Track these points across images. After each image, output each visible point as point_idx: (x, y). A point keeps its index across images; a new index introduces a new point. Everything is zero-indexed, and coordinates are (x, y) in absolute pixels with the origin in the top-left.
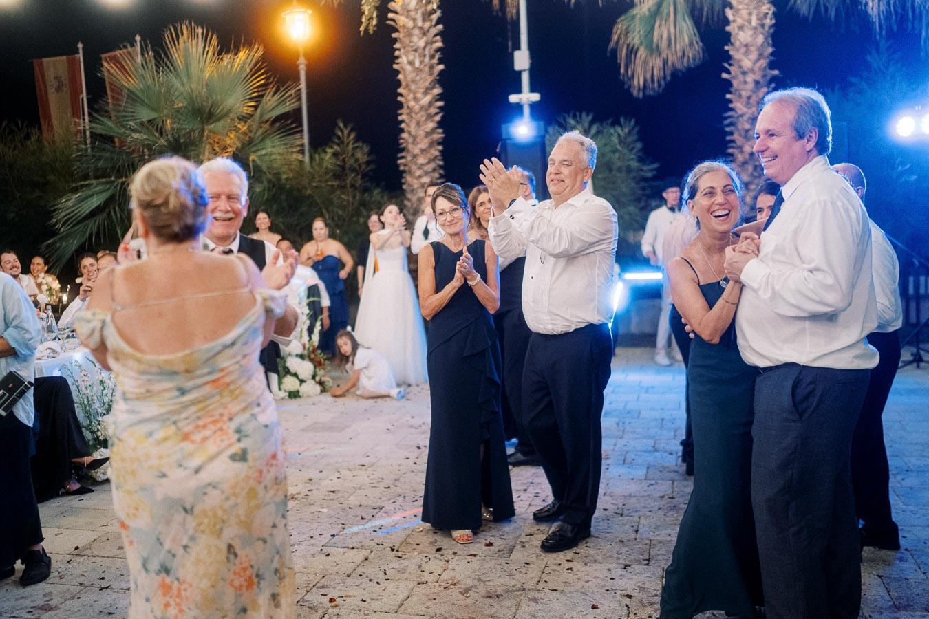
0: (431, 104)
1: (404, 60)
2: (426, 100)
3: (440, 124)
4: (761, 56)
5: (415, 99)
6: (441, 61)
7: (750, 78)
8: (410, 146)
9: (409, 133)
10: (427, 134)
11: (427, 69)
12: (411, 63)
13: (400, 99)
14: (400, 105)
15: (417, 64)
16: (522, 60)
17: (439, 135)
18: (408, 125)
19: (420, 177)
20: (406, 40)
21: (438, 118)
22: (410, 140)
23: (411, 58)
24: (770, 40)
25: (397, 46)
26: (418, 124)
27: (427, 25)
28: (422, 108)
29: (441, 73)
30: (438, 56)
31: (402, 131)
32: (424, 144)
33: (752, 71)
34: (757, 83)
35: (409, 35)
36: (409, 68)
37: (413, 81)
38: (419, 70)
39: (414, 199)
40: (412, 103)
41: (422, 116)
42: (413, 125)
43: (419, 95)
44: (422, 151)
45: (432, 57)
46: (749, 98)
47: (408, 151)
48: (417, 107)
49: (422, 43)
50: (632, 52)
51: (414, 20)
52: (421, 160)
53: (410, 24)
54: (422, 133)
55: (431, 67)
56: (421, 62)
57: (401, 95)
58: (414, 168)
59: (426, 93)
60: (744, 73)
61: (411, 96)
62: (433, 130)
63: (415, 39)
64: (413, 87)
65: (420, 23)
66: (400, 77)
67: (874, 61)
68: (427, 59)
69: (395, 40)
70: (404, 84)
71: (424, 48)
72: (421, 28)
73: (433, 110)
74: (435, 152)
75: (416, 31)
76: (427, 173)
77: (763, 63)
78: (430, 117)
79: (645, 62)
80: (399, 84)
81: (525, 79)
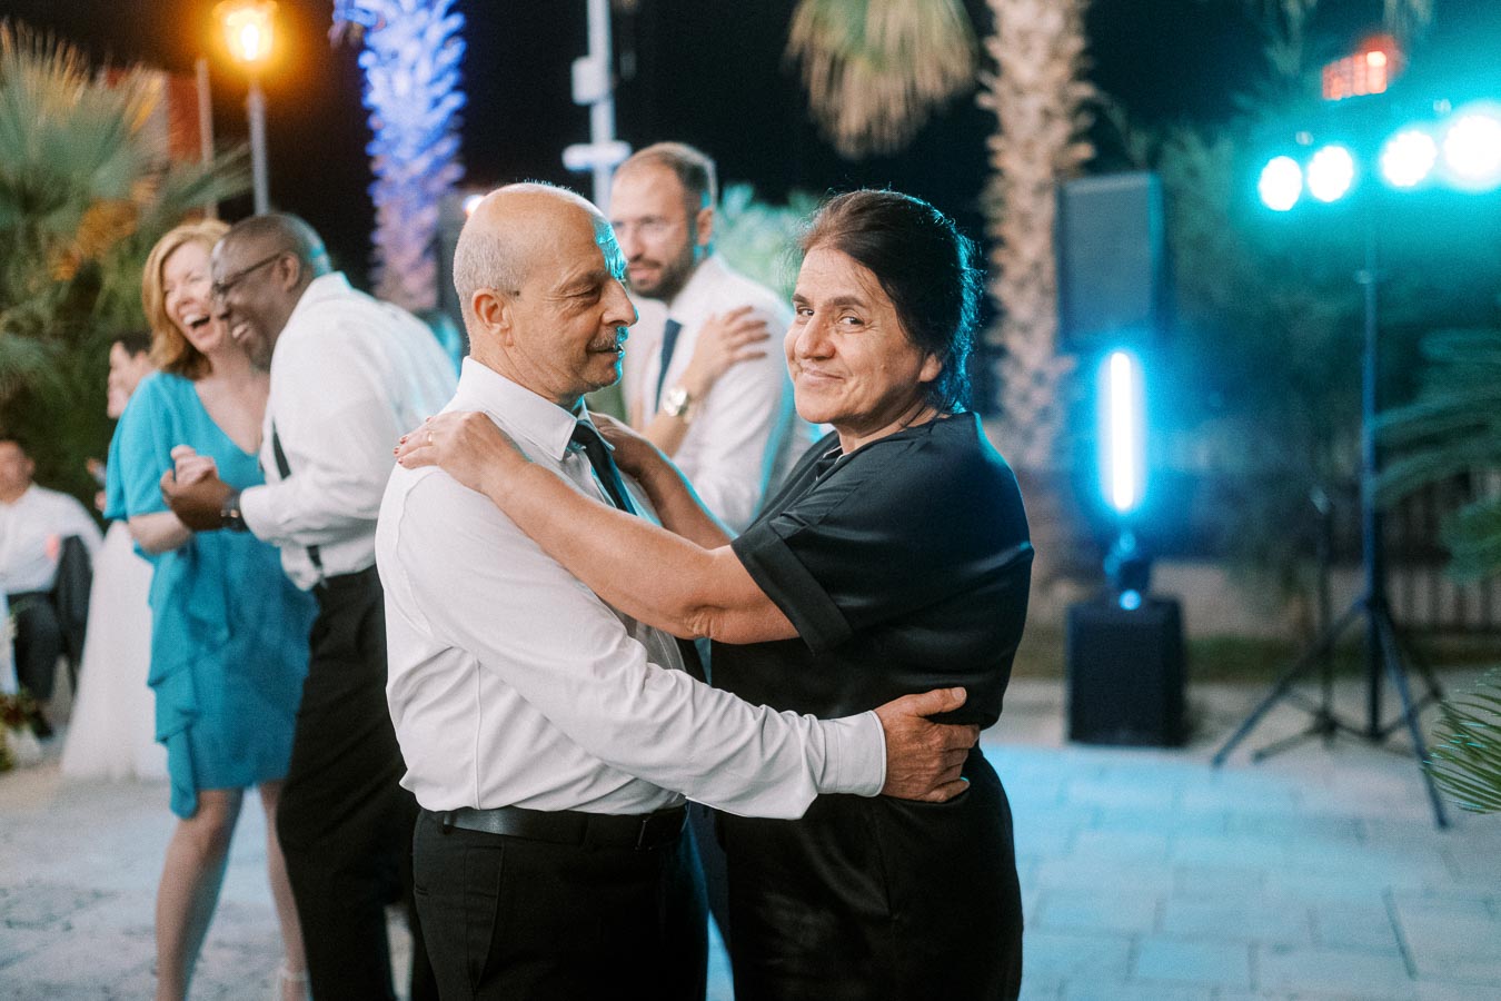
0: (431, 172)
2: (421, 164)
4: (1055, 55)
5: (400, 162)
6: (456, 88)
7: (1033, 104)
9: (389, 230)
11: (424, 103)
13: (372, 165)
14: (375, 178)
16: (592, 79)
18: (387, 216)
22: (391, 246)
24: (1076, 23)
26: (405, 214)
28: (413, 181)
29: (457, 112)
30: (452, 78)
32: (412, 251)
33: (1036, 88)
34: (1047, 115)
40: (394, 174)
41: (413, 196)
43: (408, 156)
44: (411, 267)
45: (435, 81)
46: (1029, 145)
48: (403, 180)
54: (410, 232)
55: (435, 101)
57: (375, 155)
59: (422, 150)
60: (1019, 91)
61: (392, 157)
66: (375, 121)
67: (1284, 59)
68: (424, 85)
70: (380, 137)
77: (1060, 70)
80: (370, 136)
81: (602, 119)
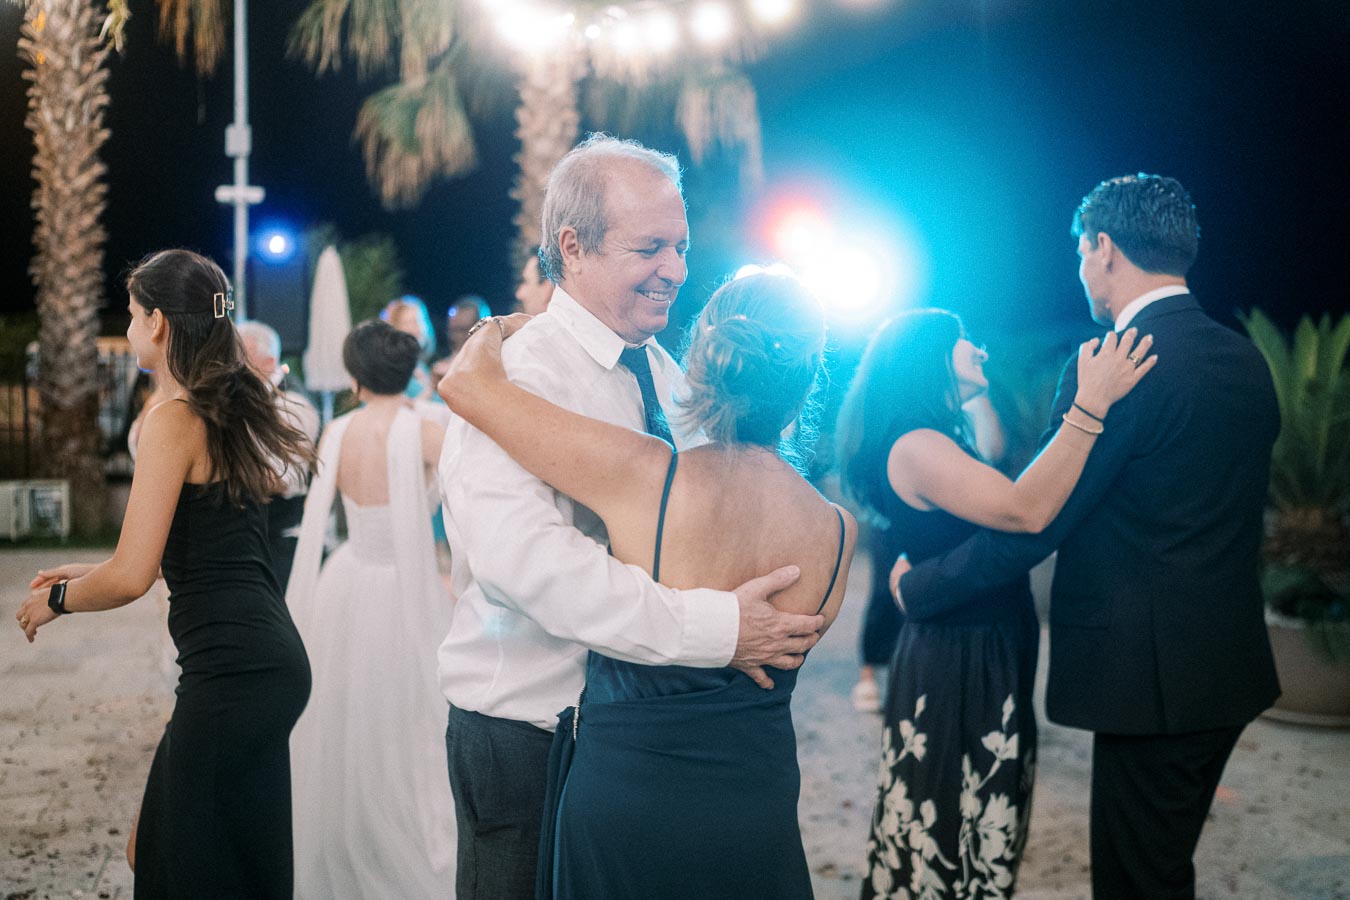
0: (89, 188)
1: (47, 116)
2: (83, 181)
3: (102, 220)
5: (66, 178)
6: (105, 125)
8: (54, 250)
9: (53, 229)
10: (83, 233)
11: (84, 135)
12: (61, 123)
13: (35, 174)
14: (37, 184)
15: (70, 124)
16: (238, 140)
17: (98, 236)
18: (51, 216)
19: (68, 297)
20: (52, 87)
21: (99, 210)
22: (54, 240)
23: (60, 113)
25: (31, 92)
26: (69, 216)
27: (87, 68)
28: (74, 193)
29: (105, 143)
30: (100, 117)
31: (39, 223)
32: (76, 247)
35: (57, 77)
36: (54, 130)
37: (62, 150)
38: (72, 136)
39: (58, 330)
40: (59, 184)
41: (75, 205)
42: (59, 218)
43: (72, 171)
44: (74, 258)
45: (93, 117)
47: (49, 256)
48: (67, 191)
49: (77, 94)
50: (383, 146)
51: (68, 58)
52: (72, 271)
53: (59, 63)
54: (73, 230)
55: (91, 135)
56: (77, 123)
57: (38, 168)
58: (58, 282)
59: (83, 168)
61: (57, 173)
62: (92, 228)
63: (67, 87)
64: (61, 159)
65: (76, 62)
66: (39, 140)
68: (85, 120)
69: (30, 84)
70: (44, 152)
71: (82, 103)
72: (78, 72)
73: (91, 198)
74: (95, 260)
75: (69, 76)
76: (79, 292)
78: (87, 207)
79: (399, 162)
80: (35, 150)
81: (241, 169)
